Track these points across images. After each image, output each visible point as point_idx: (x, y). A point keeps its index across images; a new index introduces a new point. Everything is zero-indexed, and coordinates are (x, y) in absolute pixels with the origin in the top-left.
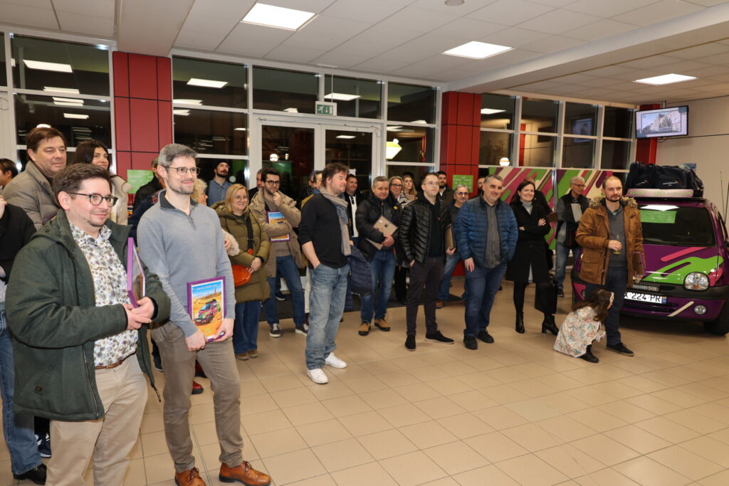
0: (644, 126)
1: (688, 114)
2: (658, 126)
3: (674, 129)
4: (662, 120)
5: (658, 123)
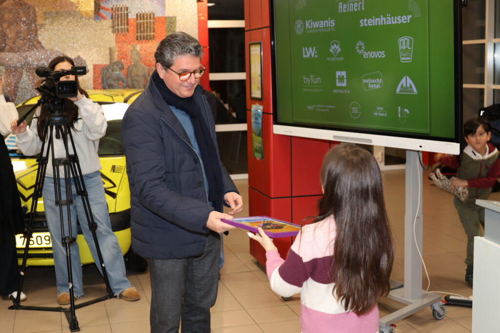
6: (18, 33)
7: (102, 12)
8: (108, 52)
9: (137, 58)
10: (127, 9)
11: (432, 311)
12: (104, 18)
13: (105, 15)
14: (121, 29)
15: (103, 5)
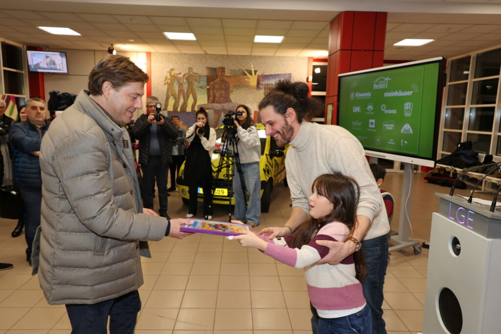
0: (35, 63)
1: (66, 58)
2: (46, 64)
3: (58, 67)
4: (48, 60)
5: (45, 61)
6: (221, 94)
7: (260, 86)
10: (272, 85)
11: (413, 249)
12: (261, 89)
15: (261, 82)
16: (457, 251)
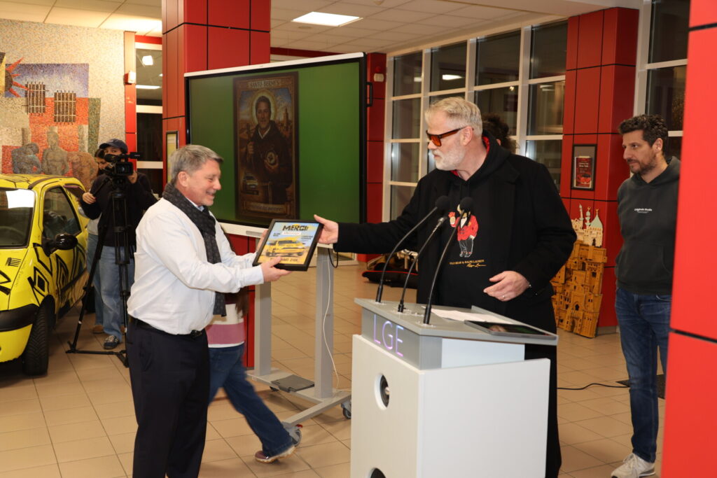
7: (14, 88)
8: (20, 133)
9: (54, 141)
10: (44, 86)
11: (342, 409)
12: (18, 96)
13: (17, 93)
14: (37, 108)
15: (14, 80)
16: (386, 399)
